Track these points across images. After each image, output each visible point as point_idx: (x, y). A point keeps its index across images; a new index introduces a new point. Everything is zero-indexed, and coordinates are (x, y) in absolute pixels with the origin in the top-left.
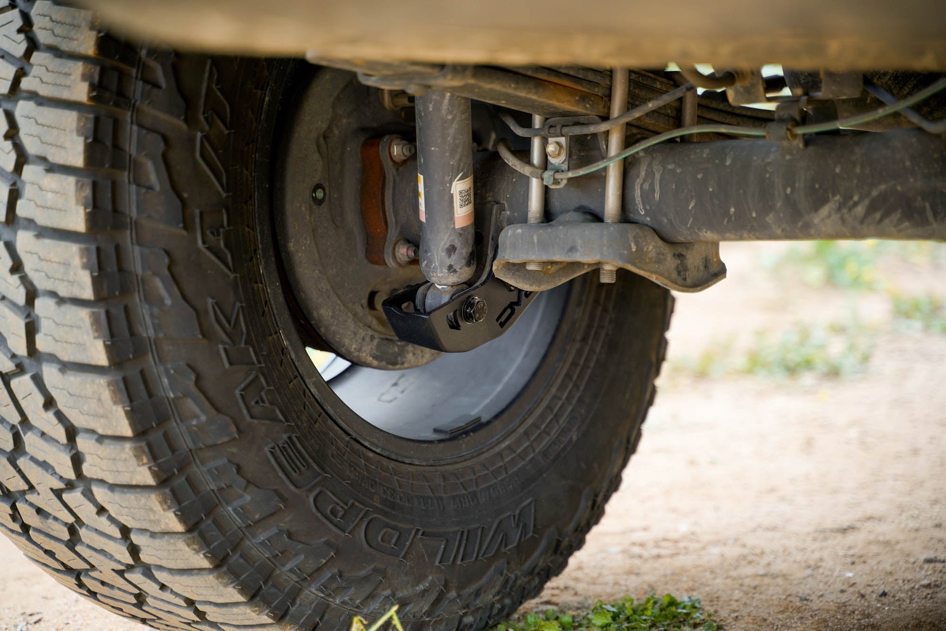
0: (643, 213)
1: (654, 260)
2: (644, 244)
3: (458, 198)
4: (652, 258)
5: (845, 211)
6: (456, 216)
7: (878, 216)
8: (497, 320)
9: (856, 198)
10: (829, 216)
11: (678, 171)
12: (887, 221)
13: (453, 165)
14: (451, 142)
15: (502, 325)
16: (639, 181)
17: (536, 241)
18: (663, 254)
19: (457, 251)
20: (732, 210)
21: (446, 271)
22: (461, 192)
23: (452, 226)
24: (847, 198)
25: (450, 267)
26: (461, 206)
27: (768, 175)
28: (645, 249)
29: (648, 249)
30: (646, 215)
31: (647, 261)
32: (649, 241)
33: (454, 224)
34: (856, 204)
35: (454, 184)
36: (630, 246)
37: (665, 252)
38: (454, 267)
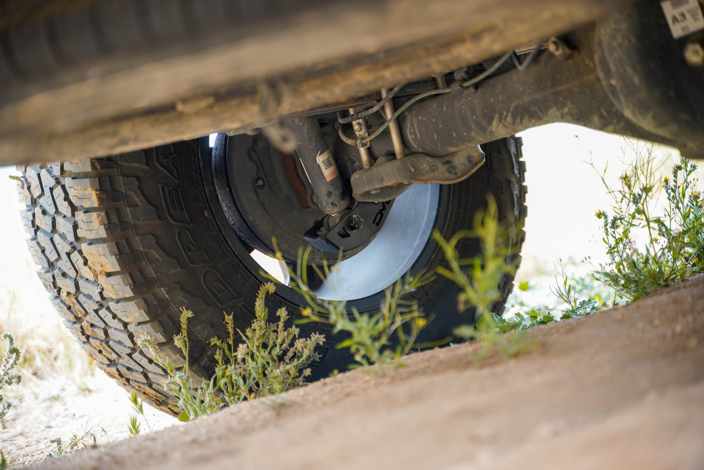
0: (416, 147)
1: (429, 172)
2: (419, 165)
3: (323, 165)
4: (428, 171)
5: (503, 121)
6: (325, 175)
7: (518, 120)
8: (374, 223)
9: (505, 114)
10: (498, 126)
11: (424, 120)
12: (524, 121)
13: (313, 148)
14: (307, 137)
15: (377, 224)
16: (408, 130)
17: (365, 180)
18: (435, 166)
19: (333, 194)
20: (454, 134)
21: (331, 206)
22: (323, 162)
23: (325, 181)
24: (501, 114)
25: (332, 204)
26: (326, 169)
27: (463, 111)
28: (421, 168)
29: (423, 167)
30: (418, 147)
31: (424, 173)
32: (422, 162)
33: (325, 179)
34: (506, 117)
35: (317, 158)
36: (410, 169)
37: (436, 164)
38: (335, 203)
